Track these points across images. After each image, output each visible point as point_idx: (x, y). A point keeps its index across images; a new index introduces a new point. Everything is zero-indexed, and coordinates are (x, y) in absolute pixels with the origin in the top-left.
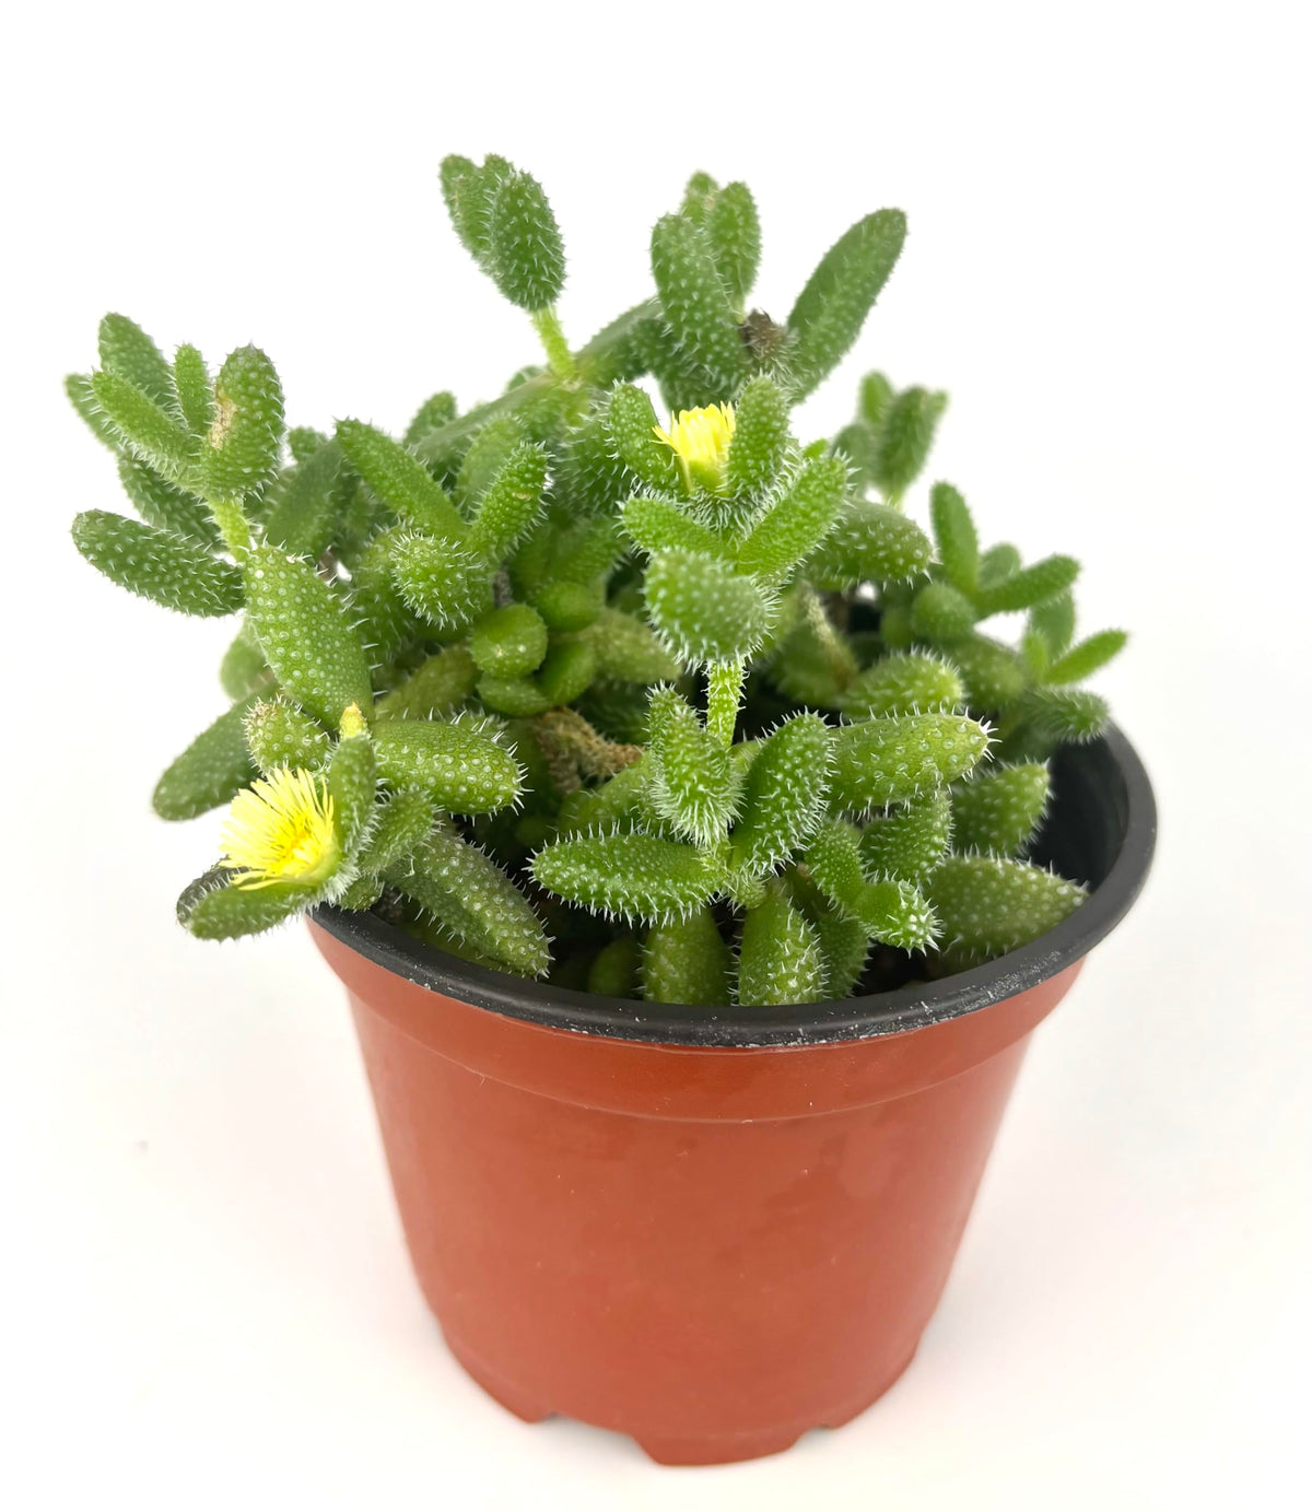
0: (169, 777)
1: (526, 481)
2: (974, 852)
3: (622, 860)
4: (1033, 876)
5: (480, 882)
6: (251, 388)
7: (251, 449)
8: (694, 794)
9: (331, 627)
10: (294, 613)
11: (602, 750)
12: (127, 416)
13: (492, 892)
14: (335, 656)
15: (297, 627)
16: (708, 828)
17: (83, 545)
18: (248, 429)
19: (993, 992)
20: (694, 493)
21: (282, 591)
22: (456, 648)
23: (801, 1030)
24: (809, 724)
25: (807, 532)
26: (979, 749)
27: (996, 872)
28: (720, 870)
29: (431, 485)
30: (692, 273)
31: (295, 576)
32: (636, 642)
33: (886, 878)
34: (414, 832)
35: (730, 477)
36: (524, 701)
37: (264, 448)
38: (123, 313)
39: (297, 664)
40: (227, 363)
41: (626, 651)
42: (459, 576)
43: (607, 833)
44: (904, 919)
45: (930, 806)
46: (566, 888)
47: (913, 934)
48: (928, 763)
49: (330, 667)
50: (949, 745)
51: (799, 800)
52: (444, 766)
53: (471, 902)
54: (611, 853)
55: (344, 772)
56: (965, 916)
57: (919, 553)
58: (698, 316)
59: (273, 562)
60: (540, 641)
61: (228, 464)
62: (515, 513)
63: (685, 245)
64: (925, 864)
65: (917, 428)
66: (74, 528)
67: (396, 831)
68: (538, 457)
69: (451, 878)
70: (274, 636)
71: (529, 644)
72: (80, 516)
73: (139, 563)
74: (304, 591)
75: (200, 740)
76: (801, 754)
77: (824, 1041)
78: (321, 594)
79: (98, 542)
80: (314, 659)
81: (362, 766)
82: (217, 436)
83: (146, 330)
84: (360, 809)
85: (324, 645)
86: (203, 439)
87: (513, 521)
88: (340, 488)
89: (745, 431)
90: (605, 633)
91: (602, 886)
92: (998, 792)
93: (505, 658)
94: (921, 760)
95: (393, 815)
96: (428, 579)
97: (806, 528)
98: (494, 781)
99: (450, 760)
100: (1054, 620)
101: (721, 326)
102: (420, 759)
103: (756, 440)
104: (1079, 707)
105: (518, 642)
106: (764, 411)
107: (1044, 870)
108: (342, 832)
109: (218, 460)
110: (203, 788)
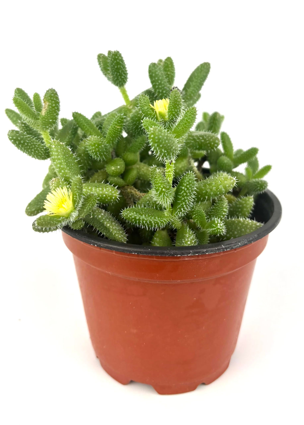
0: (30, 205)
1: (119, 123)
2: (235, 218)
3: (145, 212)
4: (250, 221)
5: (109, 219)
6: (52, 98)
7: (52, 114)
8: (162, 191)
9: (71, 160)
10: (62, 156)
11: (139, 194)
12: (22, 108)
13: (112, 222)
14: (72, 167)
15: (63, 159)
16: (166, 202)
17: (10, 137)
18: (51, 109)
19: (240, 243)
20: (160, 119)
21: (59, 151)
22: (102, 170)
23: (191, 251)
24: (190, 174)
25: (187, 125)
26: (234, 183)
27: (241, 221)
28: (170, 216)
29: (96, 128)
30: (158, 76)
31: (62, 147)
32: (147, 170)
33: (212, 219)
34: (92, 203)
35: (168, 114)
36: (119, 182)
37: (55, 114)
38: (20, 88)
39: (63, 169)
40: (46, 93)
41: (145, 172)
42: (103, 146)
43: (141, 206)
44: (217, 225)
45: (223, 201)
46: (131, 218)
47: (219, 229)
48: (220, 187)
49: (71, 170)
50: (226, 182)
51: (188, 194)
52: (100, 190)
53: (107, 224)
54: (142, 210)
55: (75, 185)
56: (233, 233)
57: (217, 141)
58: (160, 87)
59: (57, 143)
60: (123, 166)
61: (46, 119)
62: (116, 131)
63: (157, 70)
64: (222, 216)
65: (217, 122)
66: (8, 133)
67: (88, 204)
68: (122, 117)
69: (102, 218)
70: (57, 161)
71: (121, 166)
72: (10, 131)
73: (24, 143)
74: (65, 151)
75: (38, 196)
76: (188, 181)
77: (197, 254)
78: (69, 152)
79: (14, 137)
80: (67, 168)
81: (79, 184)
82: (43, 112)
83: (26, 92)
84: (79, 195)
85: (69, 164)
86: (40, 113)
87: (116, 134)
88: (73, 130)
89: (172, 102)
90: (140, 167)
91: (140, 218)
92: (241, 203)
93: (114, 169)
94: (219, 186)
95: (87, 199)
96: (95, 146)
97: (187, 124)
98: (112, 193)
99: (101, 189)
100: (253, 164)
101: (166, 89)
102: (94, 189)
103: (174, 104)
104: (260, 183)
105: (117, 165)
106: (176, 97)
107: (253, 220)
108: (74, 202)
109: (43, 118)
110: (38, 206)
